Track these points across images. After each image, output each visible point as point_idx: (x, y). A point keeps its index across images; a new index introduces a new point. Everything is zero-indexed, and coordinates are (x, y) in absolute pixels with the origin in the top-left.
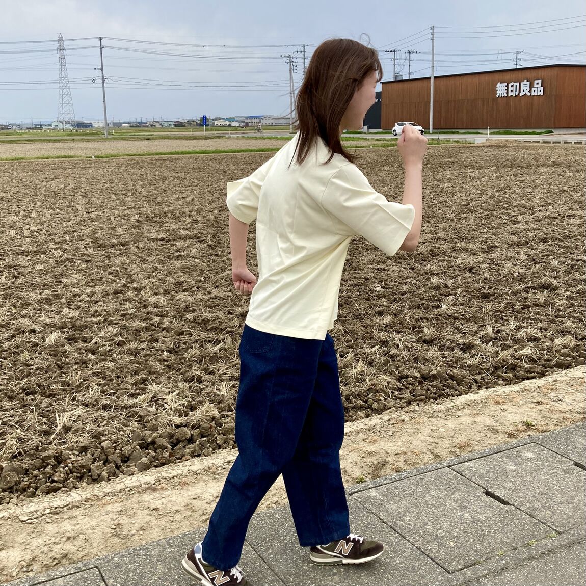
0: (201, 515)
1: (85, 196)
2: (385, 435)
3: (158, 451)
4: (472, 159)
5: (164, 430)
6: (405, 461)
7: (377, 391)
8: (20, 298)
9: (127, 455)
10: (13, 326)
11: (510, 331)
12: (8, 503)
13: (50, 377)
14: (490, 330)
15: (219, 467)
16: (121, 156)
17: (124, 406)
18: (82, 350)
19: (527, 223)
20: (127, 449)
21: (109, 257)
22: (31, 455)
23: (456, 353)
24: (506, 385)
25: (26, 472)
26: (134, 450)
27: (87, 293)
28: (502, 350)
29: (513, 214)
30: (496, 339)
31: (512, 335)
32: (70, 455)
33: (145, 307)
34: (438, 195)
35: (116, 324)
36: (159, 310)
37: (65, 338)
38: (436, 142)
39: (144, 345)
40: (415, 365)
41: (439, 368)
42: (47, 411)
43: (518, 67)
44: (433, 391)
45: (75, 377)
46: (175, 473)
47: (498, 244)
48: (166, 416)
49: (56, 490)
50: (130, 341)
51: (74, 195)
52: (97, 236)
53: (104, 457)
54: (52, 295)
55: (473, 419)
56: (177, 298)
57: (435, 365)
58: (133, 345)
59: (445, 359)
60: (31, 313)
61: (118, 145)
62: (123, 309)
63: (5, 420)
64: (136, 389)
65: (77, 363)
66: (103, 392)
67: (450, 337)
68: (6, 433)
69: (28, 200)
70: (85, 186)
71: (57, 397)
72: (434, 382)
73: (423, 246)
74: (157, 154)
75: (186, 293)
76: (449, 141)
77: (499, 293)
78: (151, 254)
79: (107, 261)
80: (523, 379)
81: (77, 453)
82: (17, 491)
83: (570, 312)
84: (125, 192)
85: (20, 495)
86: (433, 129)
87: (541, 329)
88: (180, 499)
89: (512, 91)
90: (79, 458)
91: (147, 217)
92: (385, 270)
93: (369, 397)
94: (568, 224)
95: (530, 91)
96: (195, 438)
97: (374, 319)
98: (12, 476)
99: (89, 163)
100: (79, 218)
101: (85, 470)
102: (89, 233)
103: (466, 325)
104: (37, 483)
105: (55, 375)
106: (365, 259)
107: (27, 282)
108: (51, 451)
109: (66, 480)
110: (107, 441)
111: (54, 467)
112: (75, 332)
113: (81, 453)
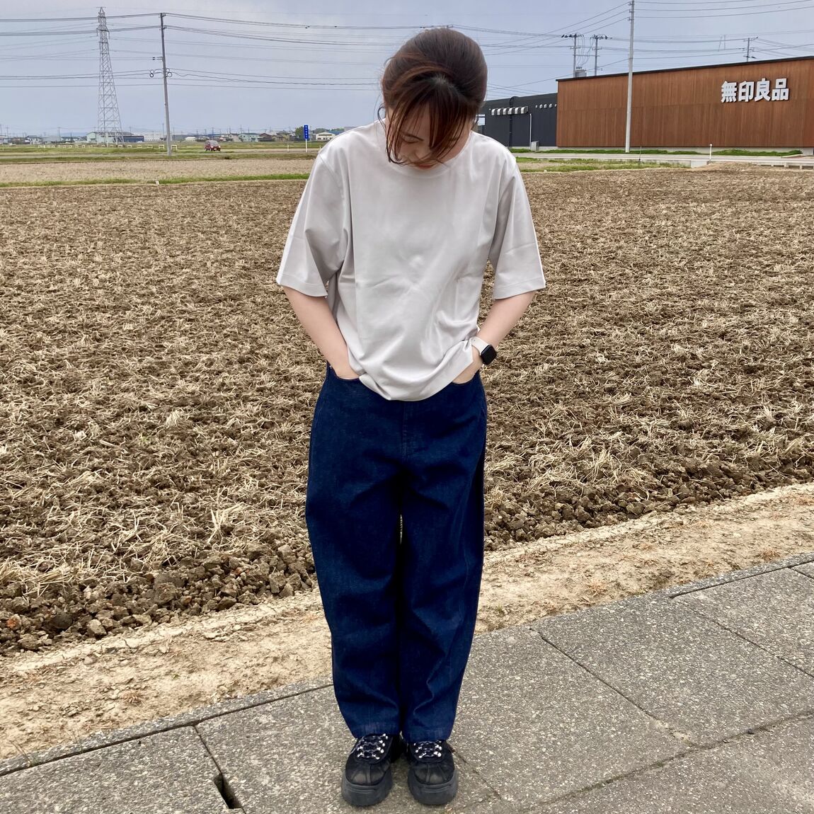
2: (662, 541)
4: (692, 188)
7: (630, 490)
8: (113, 367)
10: (113, 403)
11: (796, 414)
12: (168, 622)
13: (184, 467)
14: (768, 413)
18: (218, 434)
19: (789, 275)
21: (218, 315)
22: (188, 562)
23: (728, 442)
24: (803, 483)
25: (186, 583)
28: (790, 439)
29: (765, 263)
30: (778, 425)
31: (800, 420)
32: (240, 561)
33: (287, 379)
34: (655, 236)
35: (253, 400)
38: (638, 165)
39: (300, 428)
40: (674, 457)
41: (709, 461)
42: (194, 508)
43: (750, 60)
47: (754, 303)
49: (228, 606)
50: (278, 422)
51: (146, 233)
52: (193, 287)
53: (283, 565)
54: (157, 363)
55: (775, 523)
57: (703, 457)
58: (285, 427)
59: (715, 449)
60: (134, 385)
62: (258, 382)
65: (215, 450)
66: (262, 485)
67: (715, 421)
68: (147, 535)
69: (84, 239)
70: (157, 222)
71: (202, 491)
72: (705, 479)
73: (650, 304)
76: (654, 164)
77: (770, 367)
78: (275, 311)
79: (217, 321)
81: (248, 560)
82: (176, 607)
84: (215, 229)
85: (181, 613)
86: (631, 147)
89: (743, 94)
90: (253, 567)
91: (255, 263)
92: (604, 335)
93: (620, 496)
95: (770, 95)
97: (605, 398)
98: (170, 588)
101: (261, 582)
102: (181, 284)
103: (733, 407)
104: (202, 598)
105: (190, 463)
106: (574, 319)
107: (116, 346)
108: (215, 556)
109: (240, 593)
110: (285, 546)
111: (222, 577)
112: (202, 411)
113: (253, 560)
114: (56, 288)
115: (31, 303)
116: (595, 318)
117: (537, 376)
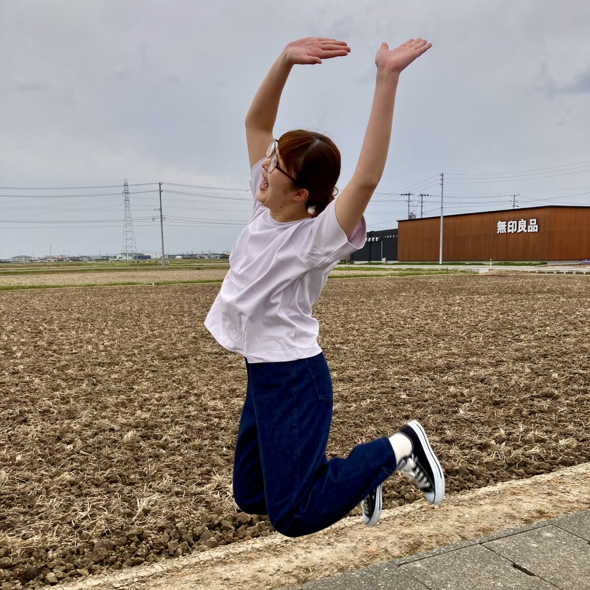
0: (265, 586)
1: (148, 316)
2: (419, 520)
3: (223, 532)
4: (478, 286)
5: (228, 514)
6: (437, 542)
7: (408, 484)
8: (100, 402)
9: (198, 534)
10: (95, 426)
11: (520, 433)
12: (99, 574)
13: (129, 469)
14: (502, 432)
15: (279, 545)
16: (176, 283)
17: (193, 493)
18: (155, 446)
19: (529, 341)
20: (198, 530)
21: (172, 368)
22: (117, 534)
23: (475, 451)
24: (519, 479)
25: (114, 548)
26: (203, 530)
27: (156, 398)
28: (514, 449)
29: (516, 333)
30: (508, 440)
31: (522, 437)
32: (150, 533)
33: (205, 410)
34: (450, 317)
35: (181, 424)
36: (217, 412)
37: (140, 436)
38: (446, 272)
39: (207, 442)
41: (460, 464)
42: (129, 497)
43: (516, 208)
44: (456, 484)
45: (150, 468)
46: (241, 550)
47: (505, 359)
48: (229, 502)
49: (139, 563)
50: (194, 438)
51: (139, 316)
52: (160, 350)
53: (178, 536)
54: (127, 400)
55: (493, 507)
56: (232, 402)
57: (457, 462)
58: (197, 442)
59: (465, 457)
60: (110, 414)
61: (174, 274)
62: (187, 411)
63: (94, 503)
64: (202, 479)
65: (150, 457)
66: (175, 481)
67: (468, 437)
68: (95, 514)
69: (101, 320)
70: (148, 309)
71: (136, 485)
72: (457, 477)
73: (440, 360)
74: (207, 282)
75: (239, 399)
76: (456, 271)
77: (509, 401)
78: (208, 365)
79: (170, 371)
80: (533, 475)
81: (156, 532)
82: (106, 563)
83: (571, 418)
84: (182, 313)
85: (109, 567)
86: (443, 261)
87: (546, 432)
88: (247, 572)
89: (511, 228)
90: (158, 537)
91: (202, 334)
92: (408, 380)
93: (402, 488)
94: (564, 343)
95: (526, 229)
96: (254, 521)
97: (402, 422)
98: (103, 551)
99: (150, 289)
100: (145, 335)
101: (163, 547)
102: (154, 348)
103: (481, 428)
104: (123, 557)
105: (133, 467)
106: (390, 371)
107: (104, 389)
108: (134, 530)
109: (148, 554)
110: (181, 523)
111: (137, 544)
112: (148, 430)
113: (159, 532)
114: (76, 351)
115: (60, 361)
116: (405, 369)
117: (362, 407)
